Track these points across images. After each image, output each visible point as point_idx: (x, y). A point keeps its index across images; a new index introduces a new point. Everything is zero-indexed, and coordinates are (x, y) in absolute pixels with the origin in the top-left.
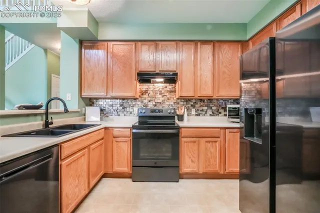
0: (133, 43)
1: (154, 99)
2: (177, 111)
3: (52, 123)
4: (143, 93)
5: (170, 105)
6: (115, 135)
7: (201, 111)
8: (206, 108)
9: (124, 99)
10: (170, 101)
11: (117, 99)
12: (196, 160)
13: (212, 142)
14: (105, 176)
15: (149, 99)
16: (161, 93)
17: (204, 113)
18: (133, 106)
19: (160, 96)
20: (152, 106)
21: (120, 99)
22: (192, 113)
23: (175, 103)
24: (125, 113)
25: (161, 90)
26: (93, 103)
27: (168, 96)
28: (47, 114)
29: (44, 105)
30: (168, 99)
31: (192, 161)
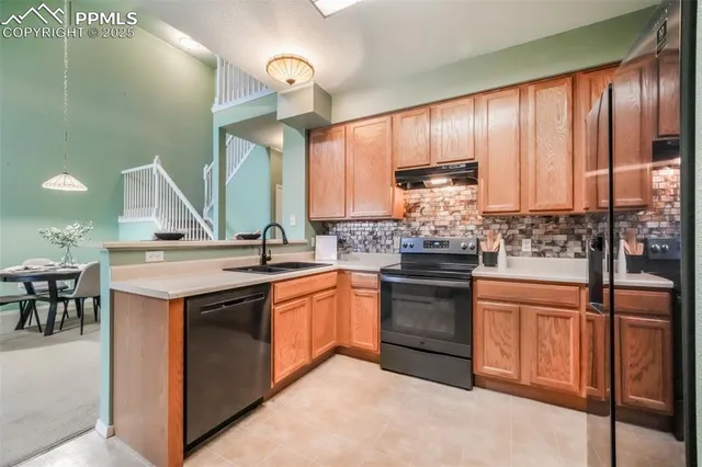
0: (387, 118)
1: (431, 219)
2: (482, 243)
3: (269, 259)
4: (410, 209)
5: (467, 231)
6: (354, 284)
7: (547, 244)
8: (563, 238)
9: (376, 221)
10: (467, 222)
11: (364, 221)
12: (513, 352)
13: (556, 317)
14: (337, 350)
15: (423, 219)
16: (447, 207)
17: (556, 249)
18: (392, 235)
19: (447, 213)
20: (428, 233)
21: (369, 221)
22: (524, 250)
23: (478, 226)
24: (379, 246)
25: (446, 199)
26: (328, 229)
27: (464, 213)
28: (264, 245)
29: (262, 233)
30: (464, 219)
31: (503, 352)
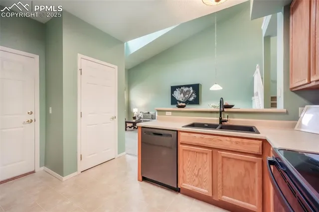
28: (220, 111)
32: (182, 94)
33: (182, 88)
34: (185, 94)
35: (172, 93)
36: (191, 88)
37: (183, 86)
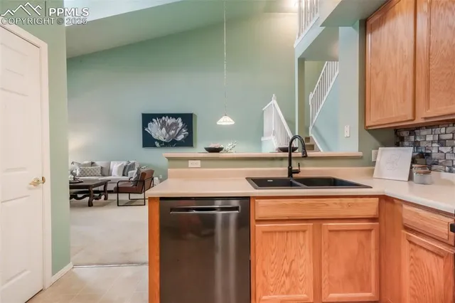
3: (297, 172)
6: (405, 222)
28: (290, 157)
32: (164, 129)
33: (163, 118)
34: (169, 128)
35: (145, 125)
36: (180, 120)
37: (165, 115)
